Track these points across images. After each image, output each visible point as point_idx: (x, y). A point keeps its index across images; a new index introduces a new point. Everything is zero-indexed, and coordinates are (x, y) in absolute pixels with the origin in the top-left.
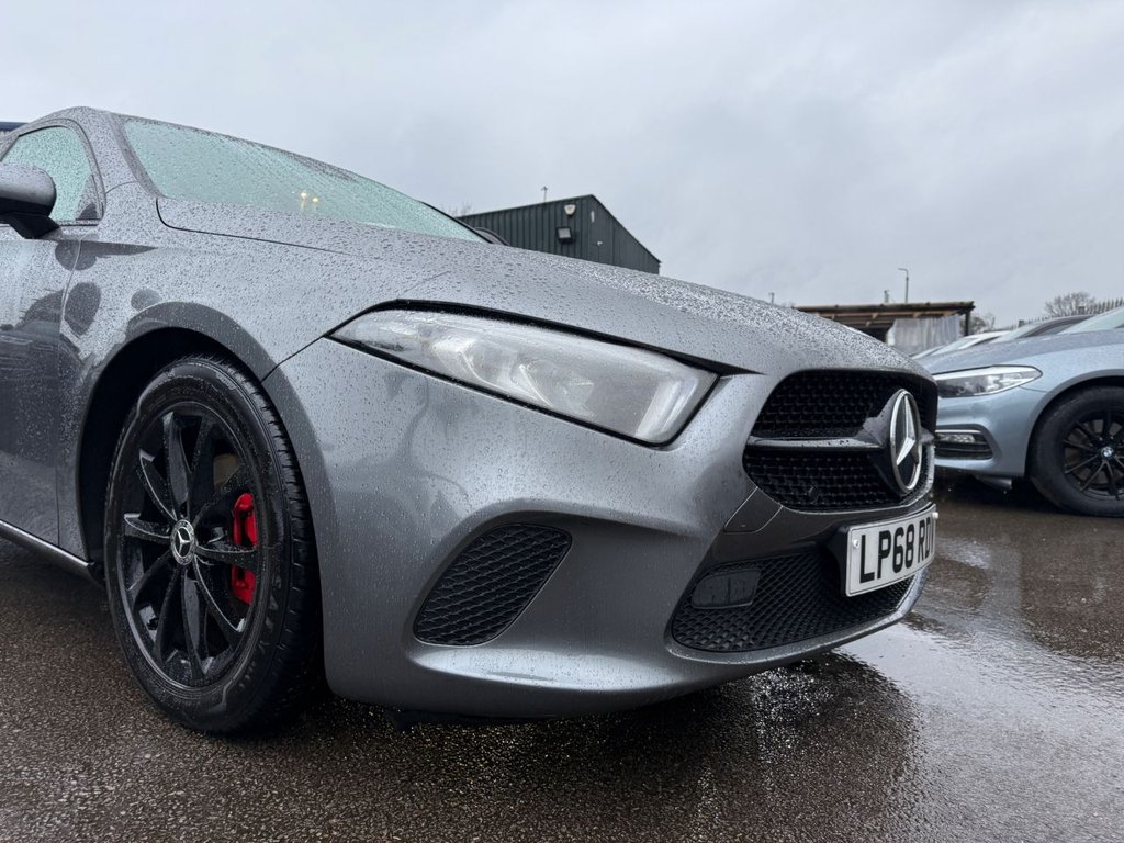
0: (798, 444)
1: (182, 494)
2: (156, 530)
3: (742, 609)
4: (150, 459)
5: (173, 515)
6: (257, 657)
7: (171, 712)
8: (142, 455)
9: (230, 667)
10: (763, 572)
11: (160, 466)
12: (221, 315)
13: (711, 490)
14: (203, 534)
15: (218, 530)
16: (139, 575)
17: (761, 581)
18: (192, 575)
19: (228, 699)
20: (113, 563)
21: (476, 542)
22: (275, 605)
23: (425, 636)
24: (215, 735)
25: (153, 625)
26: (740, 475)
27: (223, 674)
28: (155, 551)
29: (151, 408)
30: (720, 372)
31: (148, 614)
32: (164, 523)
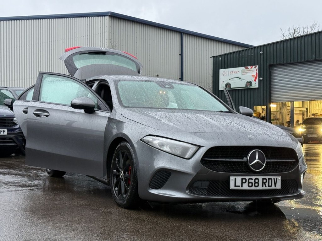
0: (216, 160)
1: (122, 166)
2: (118, 173)
3: (205, 188)
4: (118, 160)
5: (120, 170)
6: (130, 193)
7: (119, 205)
8: (116, 159)
9: (127, 195)
10: (210, 182)
11: (119, 161)
12: (127, 135)
13: (195, 167)
14: (124, 173)
15: (127, 172)
16: (115, 181)
17: (210, 184)
18: (123, 180)
19: (127, 201)
20: (111, 180)
21: (156, 173)
22: (133, 184)
23: (151, 188)
24: (125, 208)
25: (117, 190)
26: (200, 164)
27: (126, 197)
28: (118, 176)
29: (118, 151)
30: (200, 147)
31: (117, 189)
32: (119, 171)
